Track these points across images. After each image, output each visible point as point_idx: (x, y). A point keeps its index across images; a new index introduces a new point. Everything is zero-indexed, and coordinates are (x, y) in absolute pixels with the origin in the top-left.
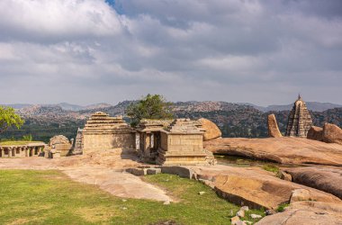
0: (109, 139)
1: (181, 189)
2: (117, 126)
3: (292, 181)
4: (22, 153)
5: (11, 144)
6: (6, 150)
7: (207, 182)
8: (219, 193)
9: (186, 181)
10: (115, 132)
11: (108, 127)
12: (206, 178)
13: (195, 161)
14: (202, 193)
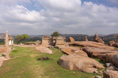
0: (47, 41)
1: (56, 51)
2: (49, 38)
3: (83, 50)
4: (33, 44)
5: (30, 43)
6: (29, 44)
7: (62, 50)
8: (63, 52)
9: (58, 49)
10: (49, 40)
11: (47, 39)
12: (62, 49)
13: (62, 45)
14: (59, 52)
